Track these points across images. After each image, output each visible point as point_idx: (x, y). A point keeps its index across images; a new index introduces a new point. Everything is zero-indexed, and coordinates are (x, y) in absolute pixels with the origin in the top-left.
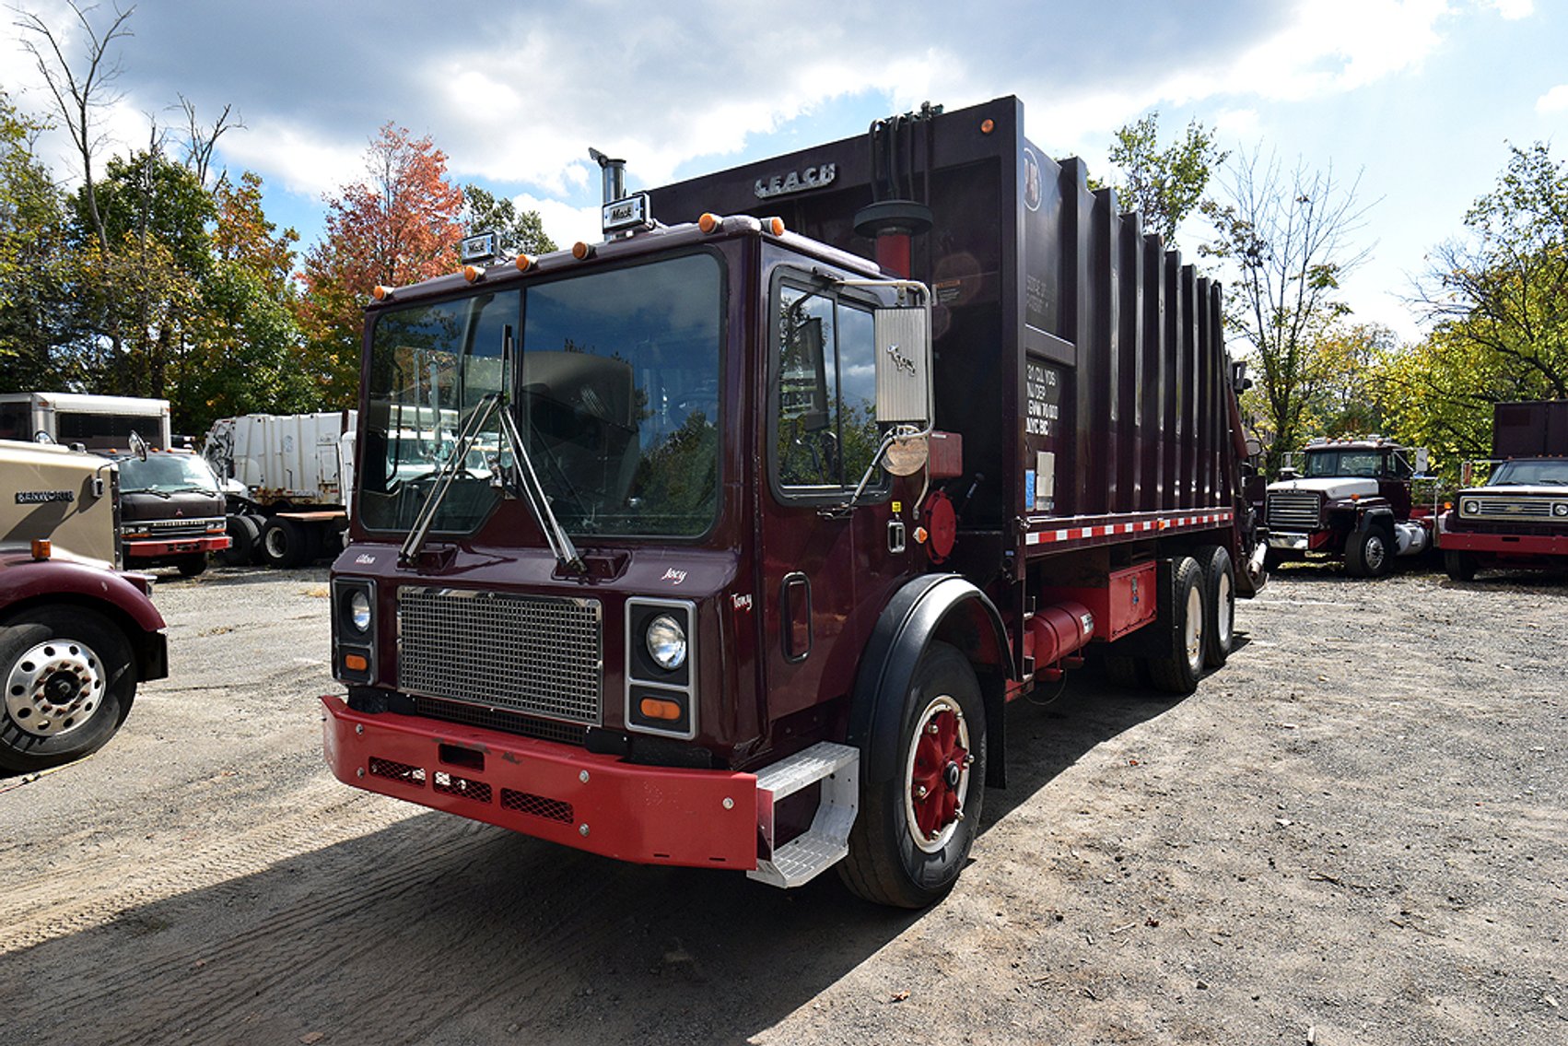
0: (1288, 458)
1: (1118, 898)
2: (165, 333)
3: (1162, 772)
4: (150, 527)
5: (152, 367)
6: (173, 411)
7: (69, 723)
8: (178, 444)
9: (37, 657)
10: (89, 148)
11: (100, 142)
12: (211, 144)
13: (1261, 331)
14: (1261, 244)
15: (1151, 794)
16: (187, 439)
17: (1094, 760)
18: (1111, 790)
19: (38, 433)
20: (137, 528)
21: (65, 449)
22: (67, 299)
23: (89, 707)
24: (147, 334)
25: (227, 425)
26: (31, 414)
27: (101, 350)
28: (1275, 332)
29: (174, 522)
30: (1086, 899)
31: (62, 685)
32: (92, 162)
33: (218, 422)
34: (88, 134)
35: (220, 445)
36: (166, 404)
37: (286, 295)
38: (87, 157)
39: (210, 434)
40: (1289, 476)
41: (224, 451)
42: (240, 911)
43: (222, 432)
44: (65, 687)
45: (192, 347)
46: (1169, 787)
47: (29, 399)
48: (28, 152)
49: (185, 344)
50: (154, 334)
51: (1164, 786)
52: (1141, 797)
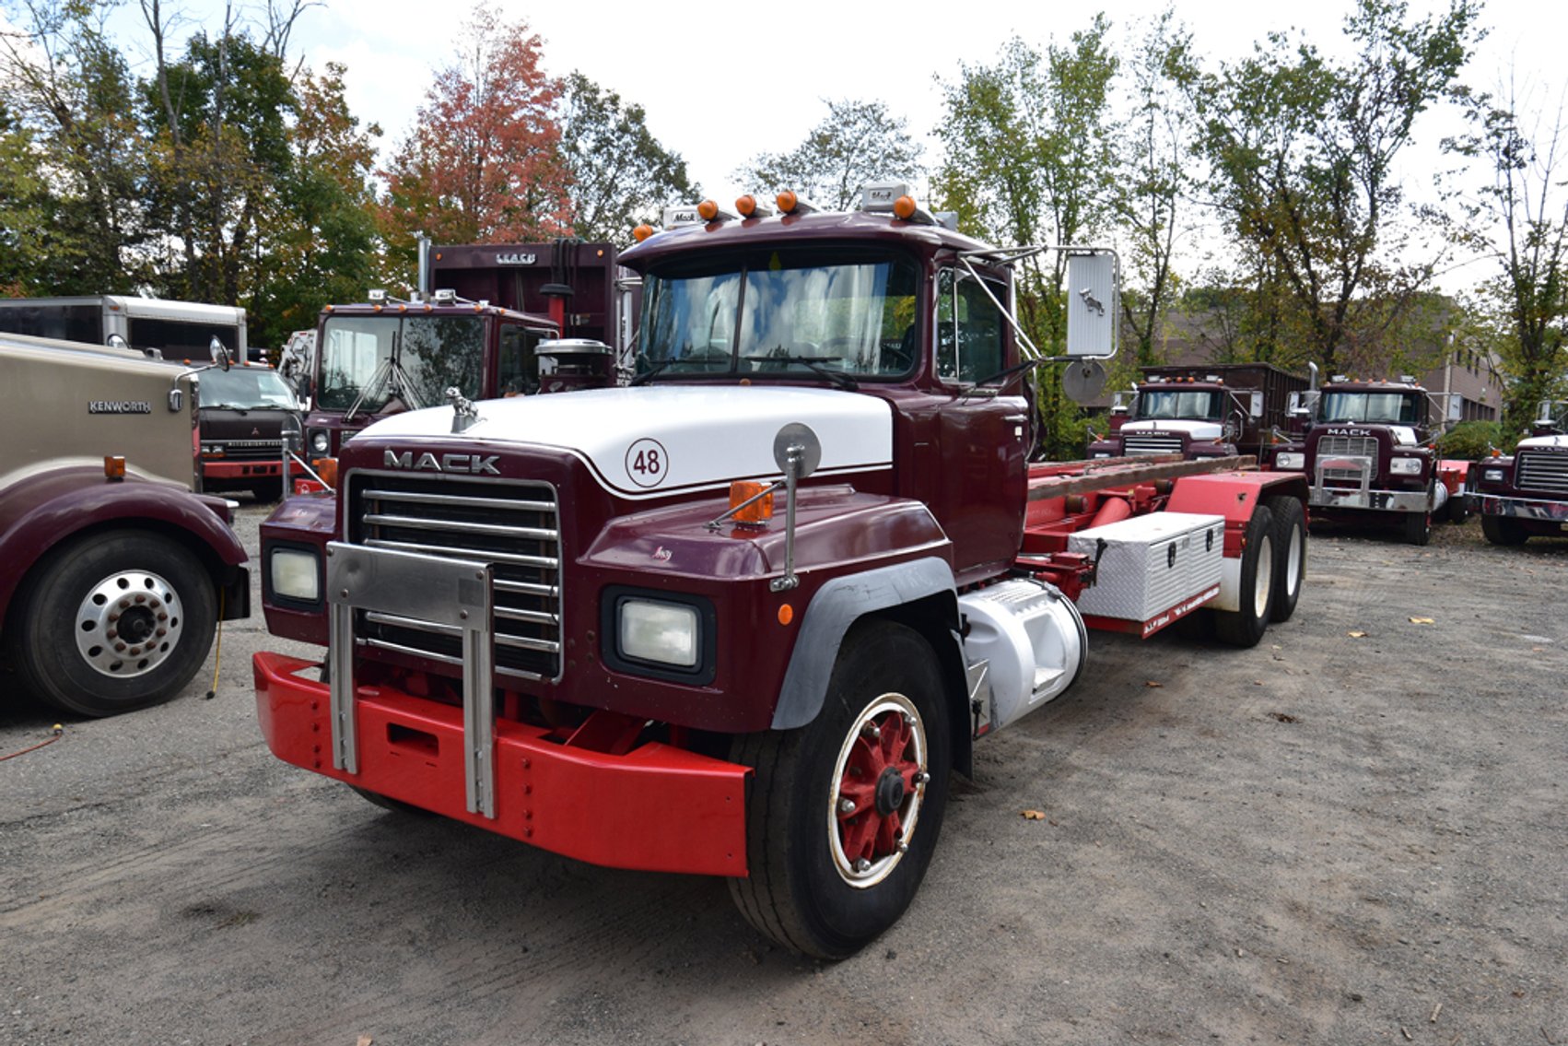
0: (1546, 409)
1: (1430, 976)
2: (240, 234)
3: (1447, 801)
4: (225, 447)
5: (225, 272)
6: (249, 320)
7: (143, 664)
8: (254, 357)
9: (110, 589)
10: (161, 28)
11: (173, 21)
12: (289, 24)
13: (1513, 249)
14: (1519, 144)
15: (1441, 832)
16: (263, 351)
17: (1351, 781)
18: (1383, 822)
19: (111, 336)
20: (211, 446)
21: (140, 353)
22: (137, 195)
23: (165, 647)
24: (220, 236)
25: (304, 338)
26: (101, 319)
27: (172, 252)
28: (1531, 251)
29: (250, 442)
30: (1385, 973)
31: (134, 618)
32: (165, 43)
33: (295, 334)
34: (160, 12)
35: (296, 361)
36: (242, 311)
37: (366, 194)
38: (159, 38)
39: (287, 348)
40: (1545, 431)
41: (301, 366)
42: (336, 903)
43: (299, 346)
44: (139, 624)
45: (268, 252)
46: (1461, 823)
47: (99, 302)
48: (98, 31)
49: (261, 249)
50: (228, 236)
51: (1455, 822)
52: (1427, 835)
